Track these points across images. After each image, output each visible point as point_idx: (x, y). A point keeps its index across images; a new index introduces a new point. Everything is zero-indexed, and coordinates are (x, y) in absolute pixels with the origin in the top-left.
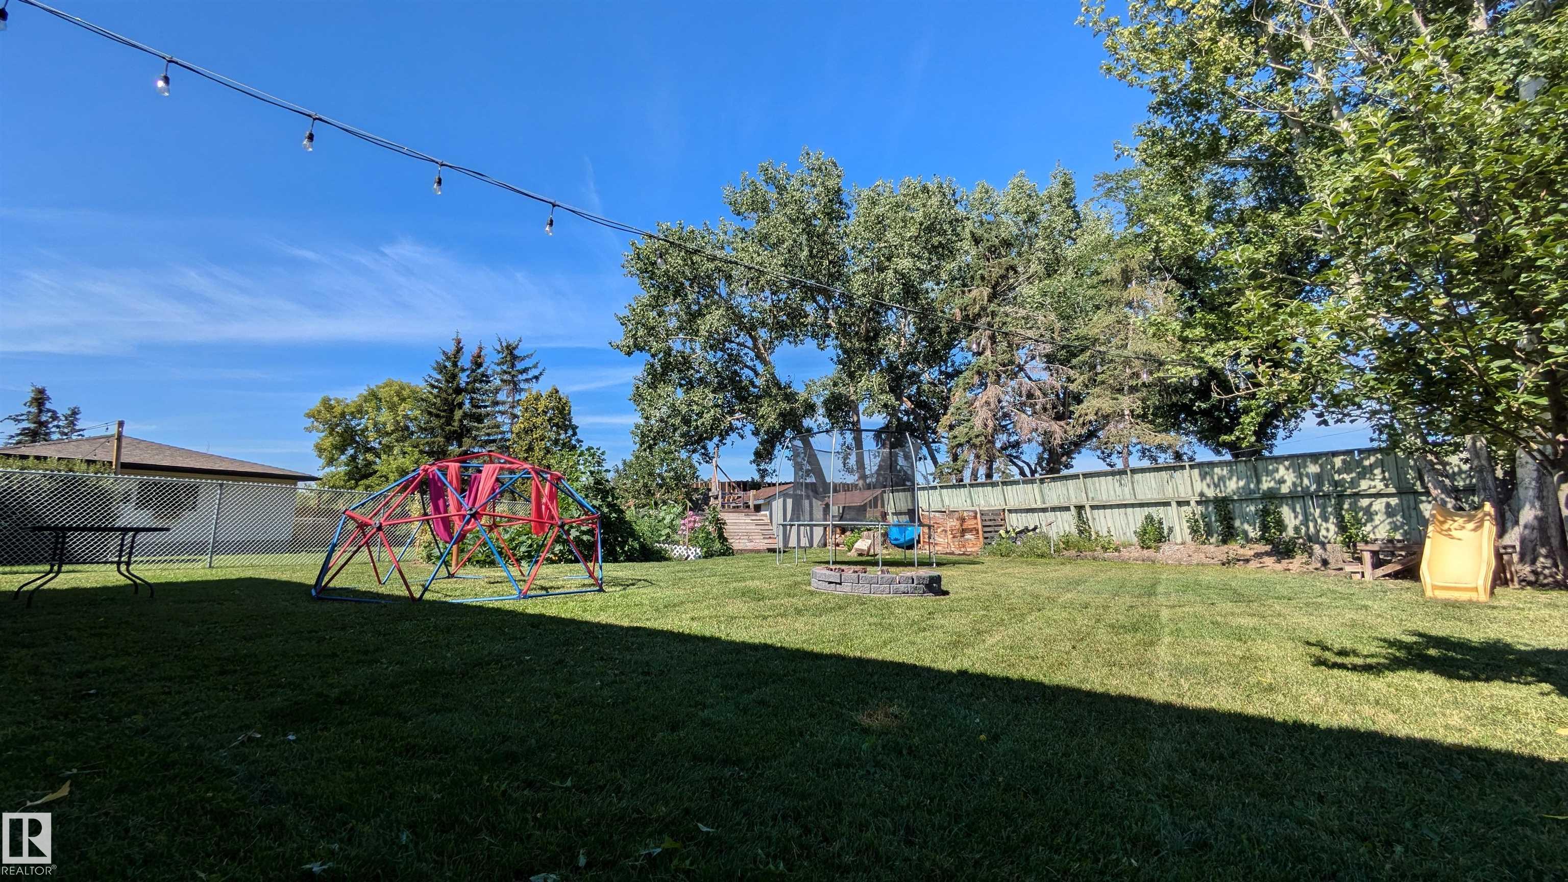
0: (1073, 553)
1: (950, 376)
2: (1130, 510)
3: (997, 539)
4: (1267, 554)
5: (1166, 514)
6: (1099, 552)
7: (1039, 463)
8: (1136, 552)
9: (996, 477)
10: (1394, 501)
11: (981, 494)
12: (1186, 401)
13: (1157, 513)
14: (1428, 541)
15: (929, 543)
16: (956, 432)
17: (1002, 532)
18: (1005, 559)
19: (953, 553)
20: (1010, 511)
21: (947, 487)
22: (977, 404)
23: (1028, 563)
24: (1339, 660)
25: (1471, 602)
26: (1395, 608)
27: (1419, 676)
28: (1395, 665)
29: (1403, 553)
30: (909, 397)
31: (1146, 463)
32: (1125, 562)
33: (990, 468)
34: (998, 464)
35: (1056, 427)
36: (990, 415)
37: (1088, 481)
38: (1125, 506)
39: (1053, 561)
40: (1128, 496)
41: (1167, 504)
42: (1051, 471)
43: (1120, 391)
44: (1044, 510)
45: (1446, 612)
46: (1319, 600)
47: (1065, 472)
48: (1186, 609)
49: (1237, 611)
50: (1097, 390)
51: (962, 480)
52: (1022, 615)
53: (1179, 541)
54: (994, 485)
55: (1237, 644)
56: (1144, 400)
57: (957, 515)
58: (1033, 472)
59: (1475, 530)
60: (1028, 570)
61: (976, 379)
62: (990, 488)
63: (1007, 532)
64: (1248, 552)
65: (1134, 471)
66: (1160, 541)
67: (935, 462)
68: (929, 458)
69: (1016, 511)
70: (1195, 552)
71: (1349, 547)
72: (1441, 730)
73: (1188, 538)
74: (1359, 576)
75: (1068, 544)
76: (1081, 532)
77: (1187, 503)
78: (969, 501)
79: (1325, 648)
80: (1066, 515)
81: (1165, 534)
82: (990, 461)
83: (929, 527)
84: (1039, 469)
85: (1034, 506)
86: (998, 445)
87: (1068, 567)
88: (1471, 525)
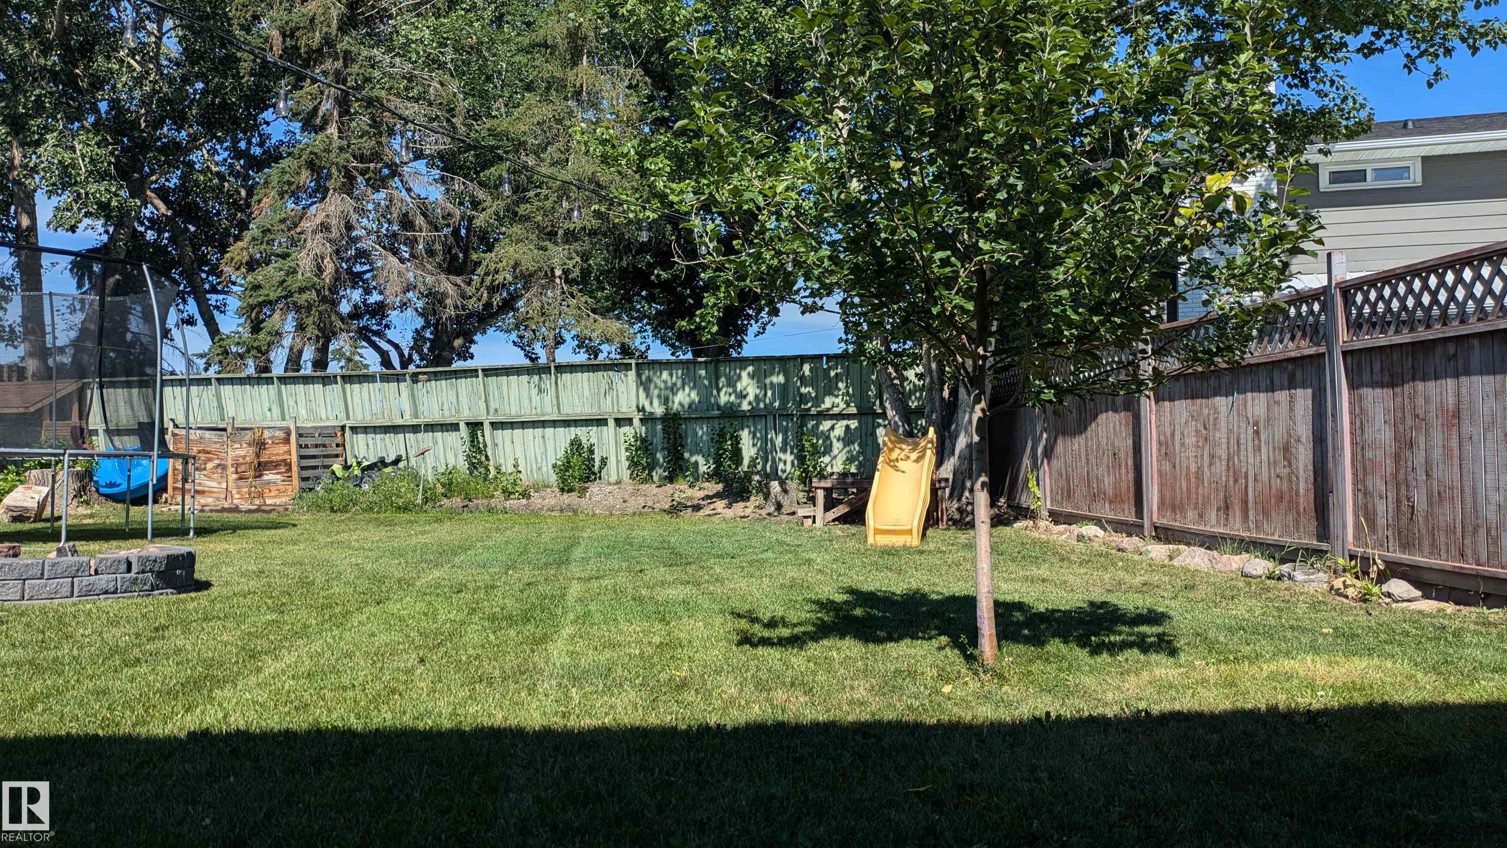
0: (457, 501)
1: (258, 164)
2: (549, 431)
3: (326, 479)
4: (719, 495)
5: (600, 439)
6: (498, 498)
7: (416, 347)
8: (552, 498)
9: (334, 368)
10: (854, 424)
11: (301, 398)
12: (642, 265)
13: (587, 435)
14: (877, 474)
15: (183, 491)
16: (259, 276)
17: (337, 467)
18: (338, 516)
19: (236, 510)
20: (354, 430)
21: (232, 381)
22: (305, 224)
23: (379, 523)
24: (766, 634)
25: (905, 548)
26: (836, 560)
27: (839, 643)
28: (822, 631)
29: (855, 490)
30: (163, 193)
31: (582, 358)
32: (535, 513)
33: (323, 350)
34: (341, 343)
35: (447, 285)
36: (329, 249)
37: (492, 380)
38: (543, 424)
39: (422, 517)
40: (548, 409)
41: (601, 422)
42: (438, 361)
43: (551, 235)
44: (415, 429)
45: (881, 561)
46: (763, 556)
47: (458, 365)
48: (605, 582)
49: (669, 578)
50: (517, 229)
51: (267, 370)
52: (346, 614)
53: (613, 478)
54: (327, 381)
55: (658, 626)
56: (585, 257)
57: (249, 436)
58: (405, 364)
59: (917, 461)
60: (376, 535)
61: (305, 177)
62: (319, 387)
63: (347, 467)
64: (697, 494)
65: (561, 369)
66: (587, 479)
67: (213, 329)
68: (200, 322)
69: (366, 430)
70: (632, 494)
71: (805, 484)
72: (845, 707)
73: (625, 474)
74: (810, 521)
75: (450, 487)
76: (473, 467)
77: (629, 421)
78: (276, 410)
79: (754, 620)
80: (452, 438)
81: (596, 469)
82: (326, 335)
83: (186, 459)
84: (416, 357)
85: (399, 422)
86: (345, 308)
87: (447, 525)
88: (914, 456)
